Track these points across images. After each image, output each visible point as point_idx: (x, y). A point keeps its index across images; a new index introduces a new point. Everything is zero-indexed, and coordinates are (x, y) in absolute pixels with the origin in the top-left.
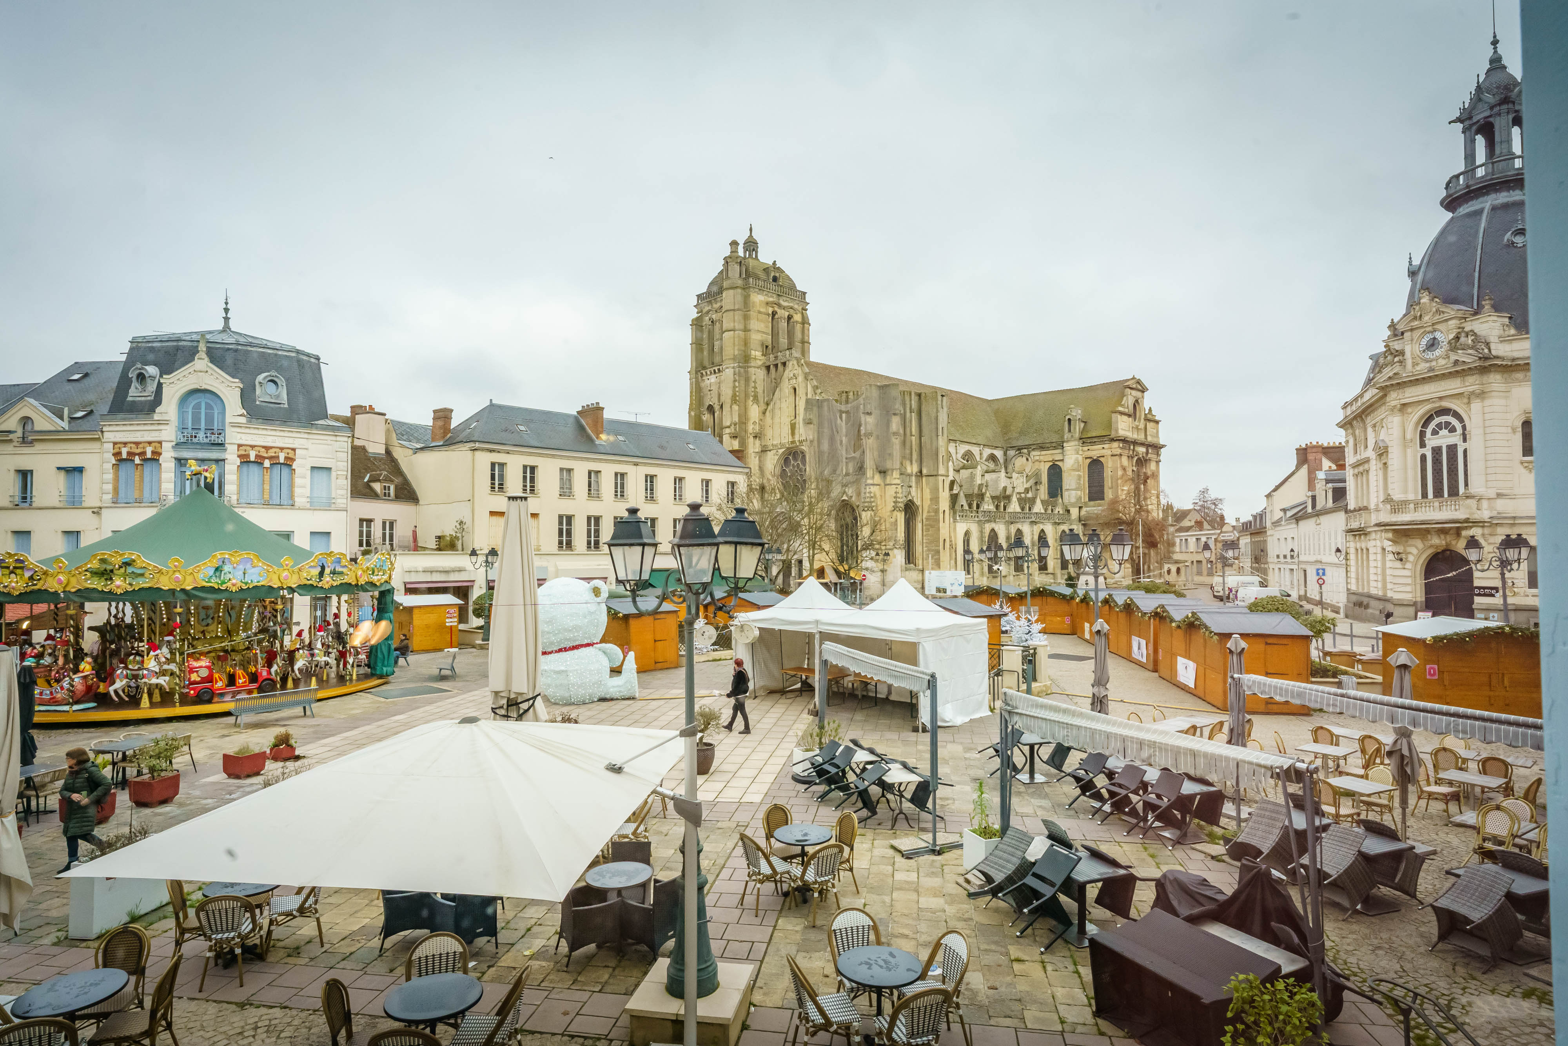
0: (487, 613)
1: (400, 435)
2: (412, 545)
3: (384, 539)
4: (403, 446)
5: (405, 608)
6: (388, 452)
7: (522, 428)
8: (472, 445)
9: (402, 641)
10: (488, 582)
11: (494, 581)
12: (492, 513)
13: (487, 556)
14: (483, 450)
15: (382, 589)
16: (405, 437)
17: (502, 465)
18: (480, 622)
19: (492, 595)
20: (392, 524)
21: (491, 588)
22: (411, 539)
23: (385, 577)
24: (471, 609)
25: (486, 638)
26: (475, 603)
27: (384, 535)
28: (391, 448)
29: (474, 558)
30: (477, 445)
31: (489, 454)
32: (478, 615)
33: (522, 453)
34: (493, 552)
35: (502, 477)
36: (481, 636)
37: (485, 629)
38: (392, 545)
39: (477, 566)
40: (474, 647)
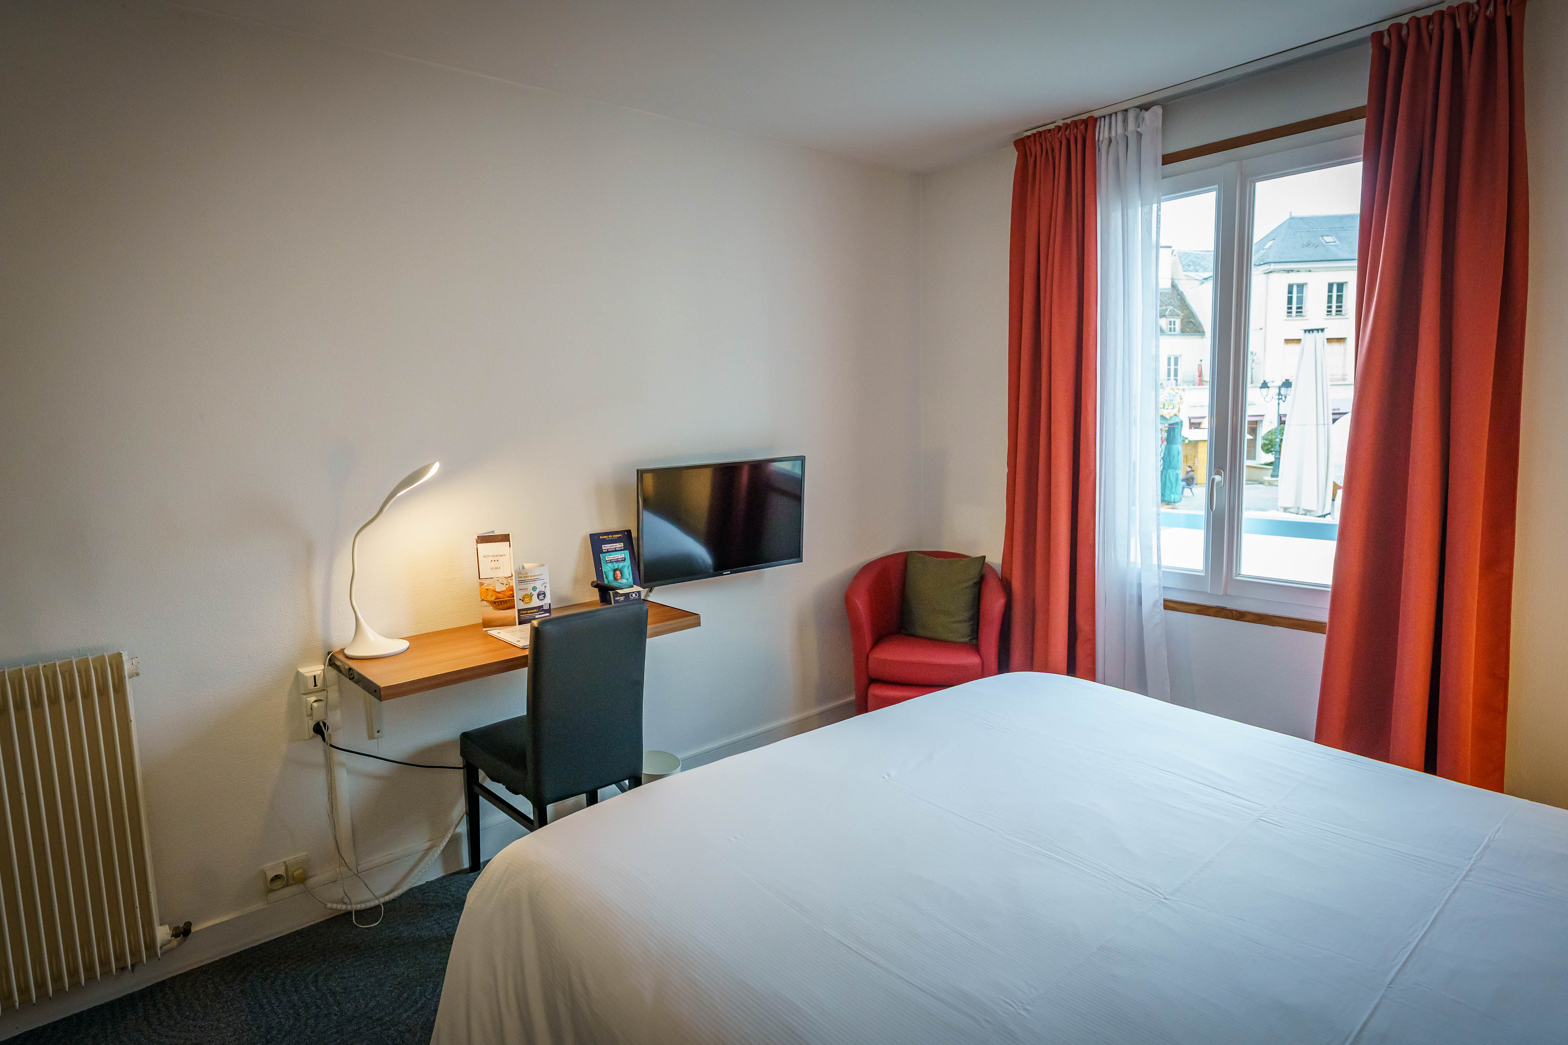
0: (1277, 448)
1: (1186, 267)
2: (1197, 379)
3: (1169, 375)
4: (1189, 278)
5: (1190, 441)
6: (1174, 286)
7: (1329, 239)
8: (1266, 267)
9: (1188, 472)
10: (1280, 417)
11: (1285, 416)
12: (1287, 341)
13: (1280, 388)
14: (1279, 271)
15: (1172, 422)
16: (1191, 268)
17: (1301, 287)
18: (1270, 458)
19: (1283, 430)
20: (1176, 359)
21: (1283, 423)
22: (1197, 374)
23: (1175, 411)
24: (1259, 442)
25: (1275, 475)
26: (1264, 438)
27: (1169, 370)
28: (1176, 282)
29: (1265, 390)
30: (1273, 267)
31: (1286, 274)
32: (1268, 451)
33: (1328, 269)
34: (1287, 384)
35: (1300, 300)
36: (1270, 472)
37: (1274, 465)
38: (1176, 380)
39: (1268, 399)
40: (1261, 483)
